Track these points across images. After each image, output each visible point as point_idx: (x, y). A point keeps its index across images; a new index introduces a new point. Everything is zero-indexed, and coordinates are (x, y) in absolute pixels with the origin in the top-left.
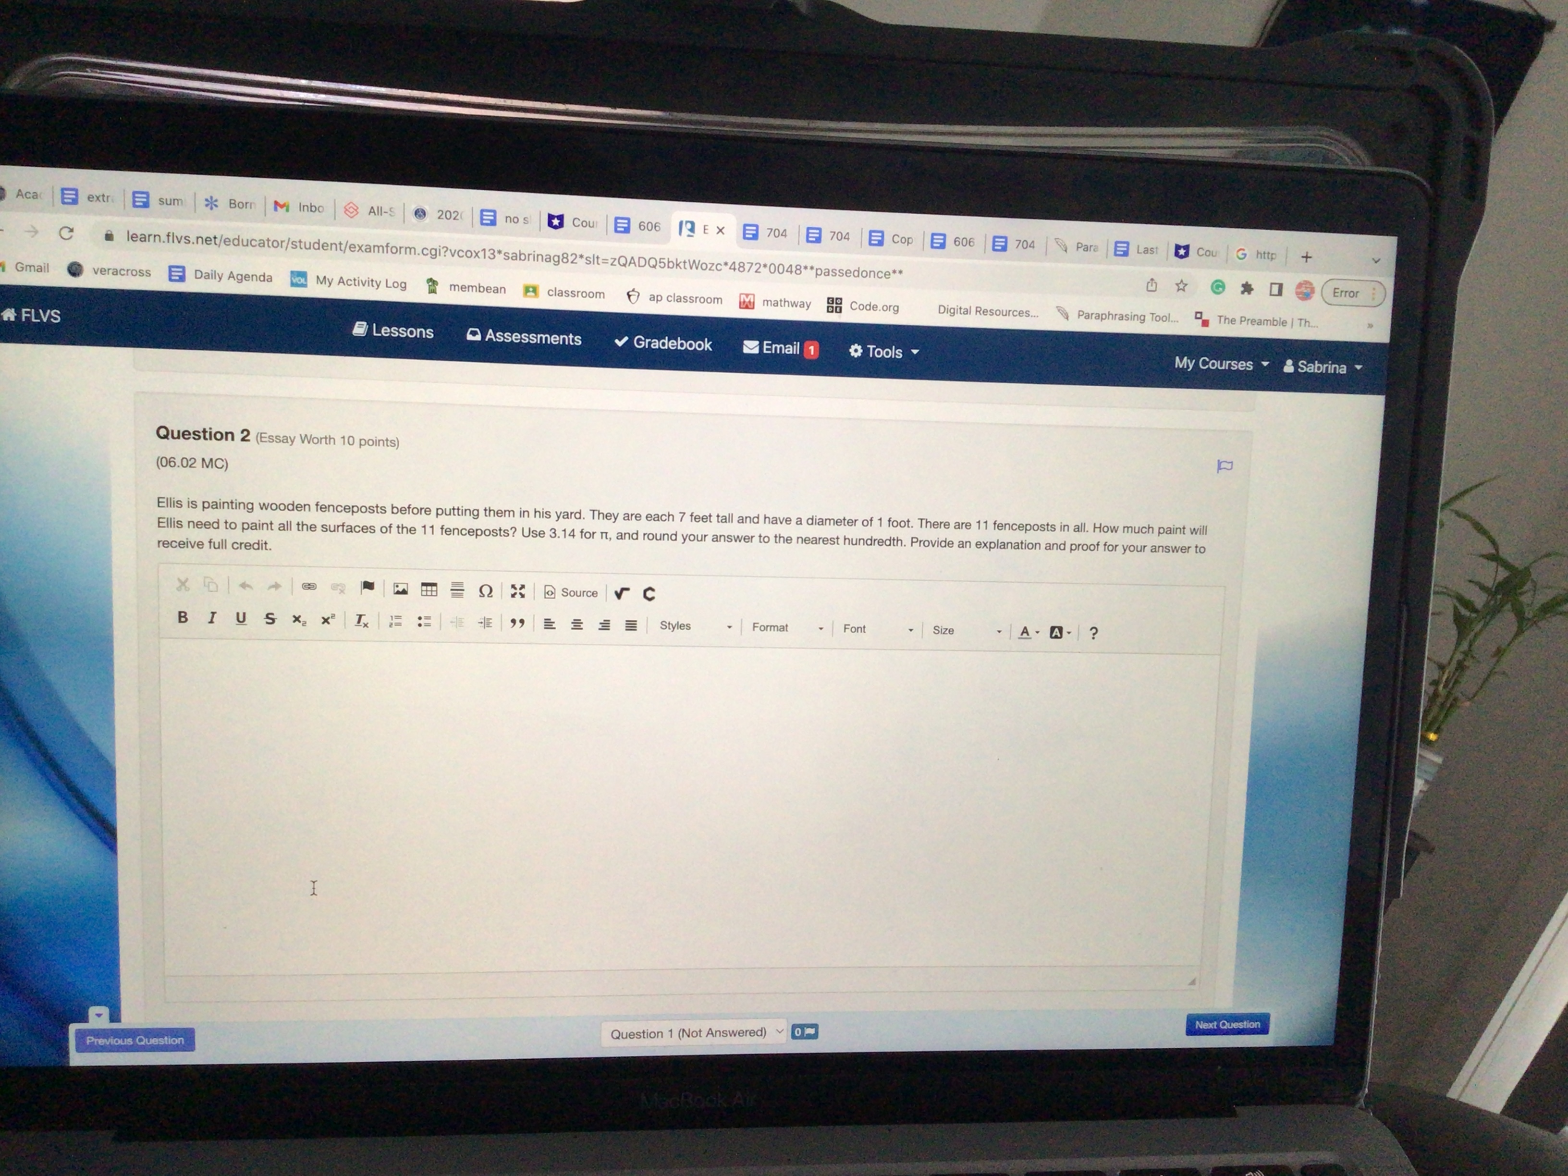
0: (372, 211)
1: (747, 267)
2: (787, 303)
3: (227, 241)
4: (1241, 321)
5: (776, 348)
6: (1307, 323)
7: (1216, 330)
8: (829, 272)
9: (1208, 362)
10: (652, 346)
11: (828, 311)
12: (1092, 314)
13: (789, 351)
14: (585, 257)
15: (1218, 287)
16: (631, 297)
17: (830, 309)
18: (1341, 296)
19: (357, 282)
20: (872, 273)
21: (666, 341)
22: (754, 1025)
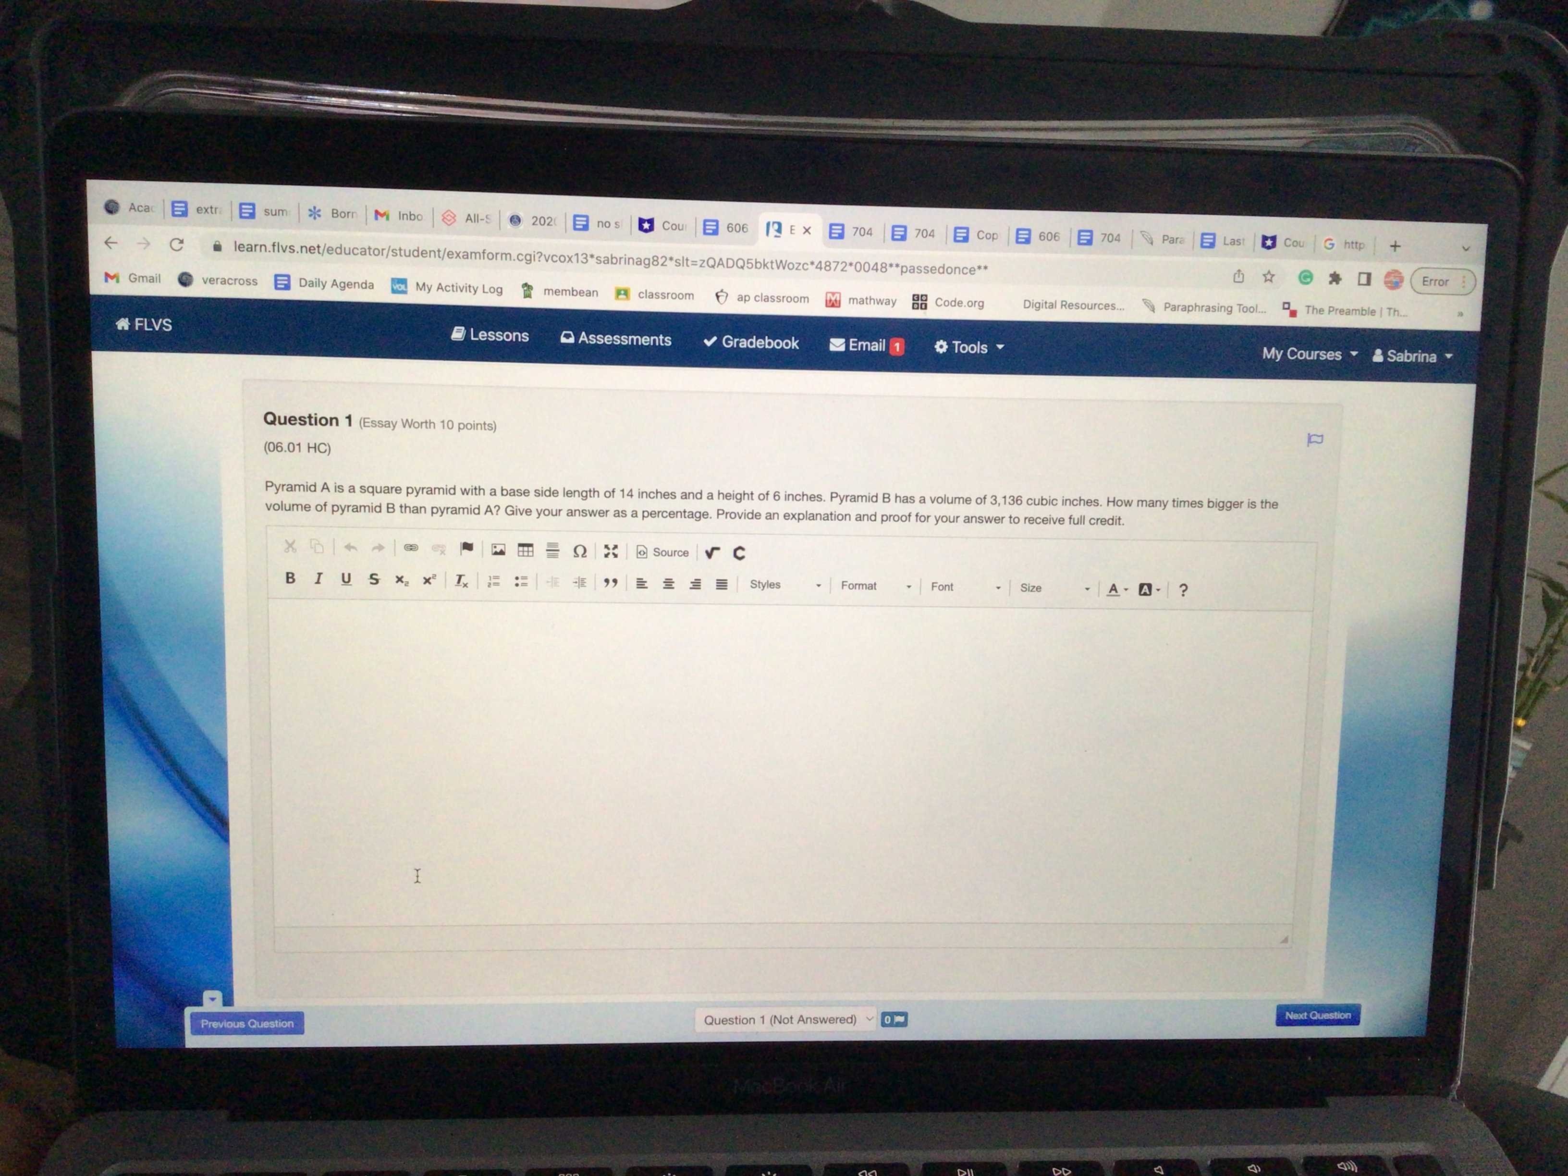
0: (469, 218)
1: (833, 265)
2: (872, 301)
3: (330, 250)
4: (1330, 311)
5: (862, 345)
6: (1396, 313)
7: (1304, 320)
8: (914, 269)
9: (1296, 354)
10: (741, 346)
11: (913, 308)
12: (1179, 306)
13: (875, 348)
14: (674, 259)
15: (1306, 277)
16: (720, 298)
17: (916, 306)
18: (1430, 284)
19: (455, 288)
20: (957, 270)
21: (754, 341)
22: (846, 1013)
